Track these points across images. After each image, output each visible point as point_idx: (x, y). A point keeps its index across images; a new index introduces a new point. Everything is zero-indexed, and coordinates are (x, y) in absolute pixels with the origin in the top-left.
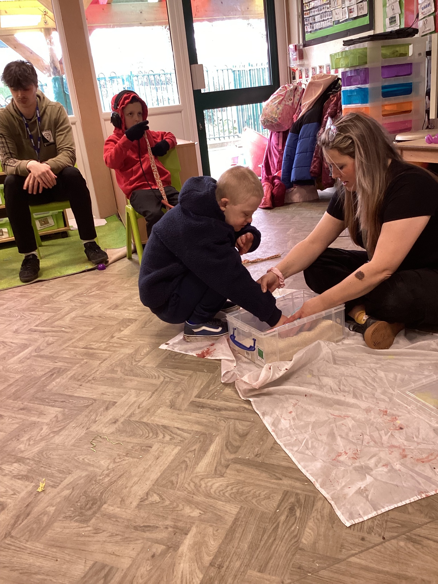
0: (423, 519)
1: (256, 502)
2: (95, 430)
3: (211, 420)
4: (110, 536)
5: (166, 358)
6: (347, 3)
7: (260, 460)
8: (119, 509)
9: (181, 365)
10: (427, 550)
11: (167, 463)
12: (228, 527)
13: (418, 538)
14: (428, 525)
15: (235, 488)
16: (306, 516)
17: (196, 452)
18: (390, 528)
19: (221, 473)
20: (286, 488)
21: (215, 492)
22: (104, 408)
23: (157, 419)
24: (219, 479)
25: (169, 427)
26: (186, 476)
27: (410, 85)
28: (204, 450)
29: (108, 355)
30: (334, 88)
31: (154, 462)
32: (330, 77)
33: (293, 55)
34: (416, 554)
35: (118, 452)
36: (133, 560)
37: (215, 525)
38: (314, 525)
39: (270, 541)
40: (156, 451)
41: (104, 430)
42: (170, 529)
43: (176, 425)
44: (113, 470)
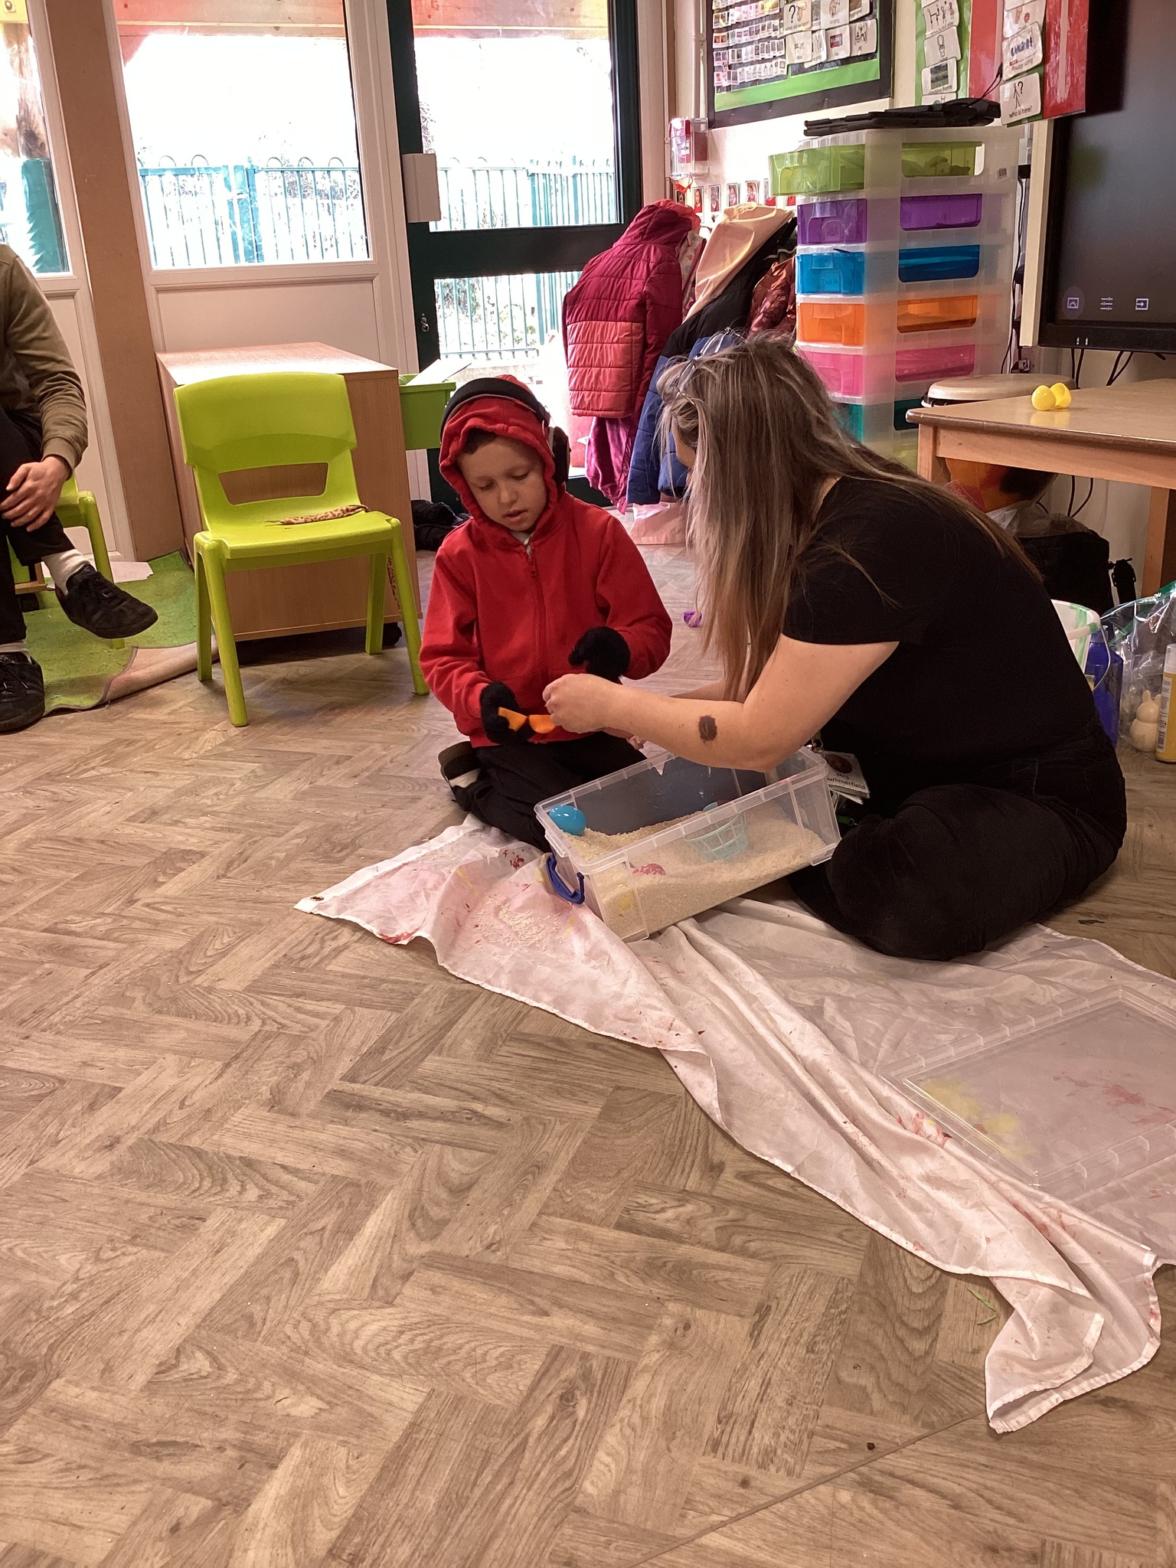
0: (907, 1430)
1: (473, 1376)
2: (51, 1167)
3: (378, 1145)
4: (62, 1471)
5: (276, 966)
6: (825, 20)
7: (495, 1258)
8: (95, 1394)
9: (314, 985)
10: (907, 1513)
11: (244, 1265)
12: (389, 1446)
13: (889, 1482)
14: (919, 1445)
15: (420, 1338)
16: (603, 1418)
17: (327, 1234)
18: (817, 1452)
19: (388, 1295)
20: (557, 1339)
21: (365, 1349)
22: (86, 1103)
23: (228, 1140)
24: (378, 1312)
25: (260, 1162)
26: (292, 1303)
27: (974, 251)
28: (347, 1231)
29: (111, 953)
30: (783, 246)
31: (208, 1262)
32: (773, 214)
33: (680, 147)
34: (878, 1526)
35: (107, 1233)
36: (119, 1541)
37: (354, 1441)
38: (620, 1444)
39: (499, 1487)
40: (217, 1229)
41: (79, 1168)
42: (231, 1453)
43: (280, 1158)
44: (92, 1283)
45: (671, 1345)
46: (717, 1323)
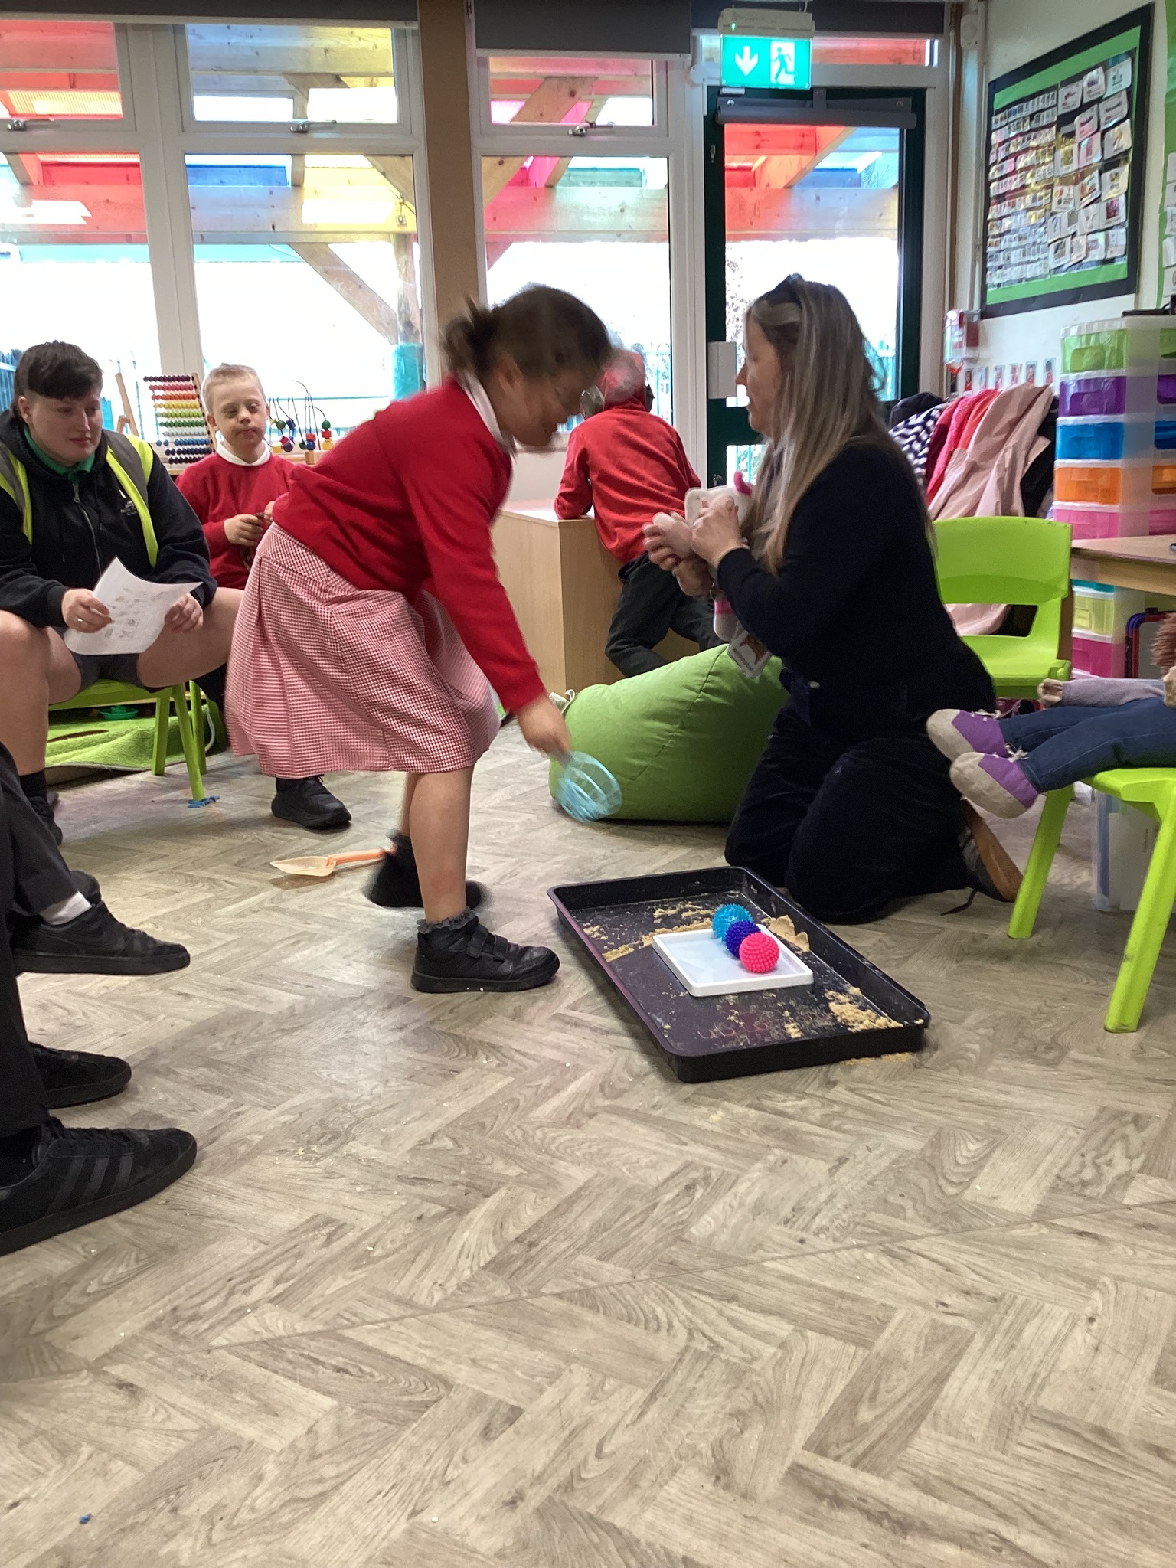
0: (927, 1230)
1: (629, 1170)
2: (359, 1036)
3: (586, 1046)
4: (351, 1184)
7: (656, 1113)
8: (377, 1151)
10: (912, 1270)
11: (482, 1098)
12: (562, 1196)
13: (903, 1252)
14: (933, 1239)
16: (713, 1199)
17: (542, 1088)
18: (858, 1233)
19: (578, 1123)
20: (690, 1158)
21: (557, 1148)
22: (384, 1006)
23: (480, 1034)
24: (569, 1131)
25: (500, 1048)
26: (512, 1120)
28: (556, 1088)
31: (459, 1094)
33: (953, 335)
34: (888, 1272)
36: (384, 1219)
37: (542, 1190)
38: (721, 1213)
39: (633, 1224)
40: (468, 1078)
42: (460, 1187)
43: (515, 1047)
44: (380, 1097)
45: (771, 1170)
46: (807, 1163)
